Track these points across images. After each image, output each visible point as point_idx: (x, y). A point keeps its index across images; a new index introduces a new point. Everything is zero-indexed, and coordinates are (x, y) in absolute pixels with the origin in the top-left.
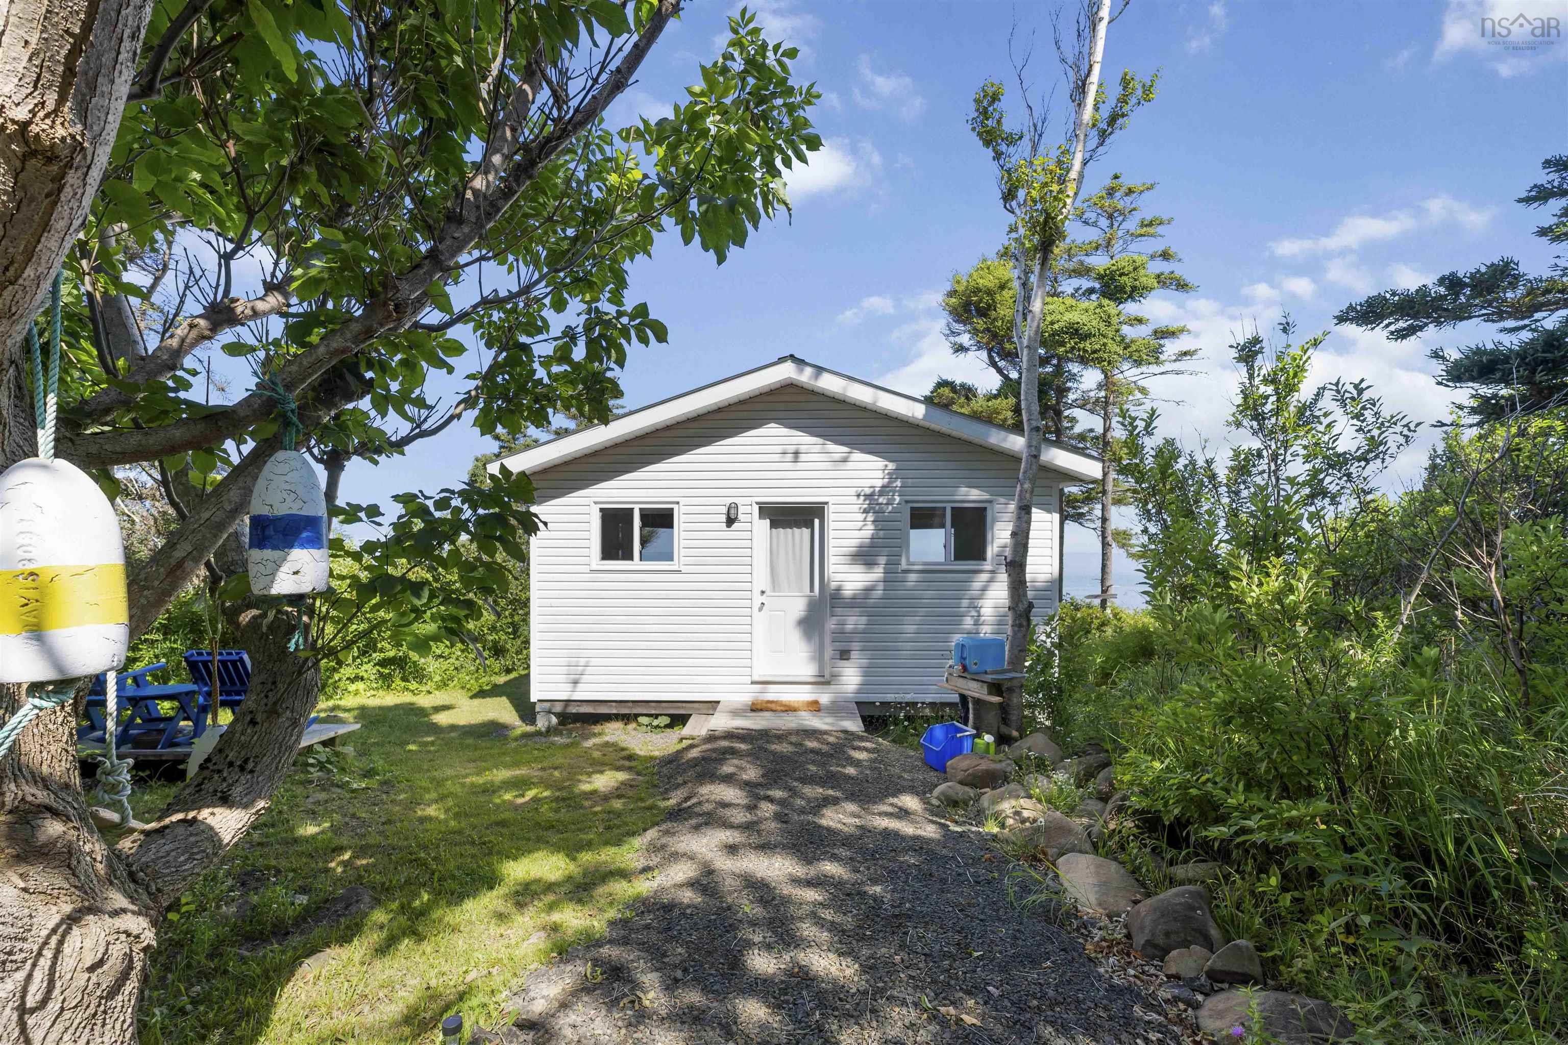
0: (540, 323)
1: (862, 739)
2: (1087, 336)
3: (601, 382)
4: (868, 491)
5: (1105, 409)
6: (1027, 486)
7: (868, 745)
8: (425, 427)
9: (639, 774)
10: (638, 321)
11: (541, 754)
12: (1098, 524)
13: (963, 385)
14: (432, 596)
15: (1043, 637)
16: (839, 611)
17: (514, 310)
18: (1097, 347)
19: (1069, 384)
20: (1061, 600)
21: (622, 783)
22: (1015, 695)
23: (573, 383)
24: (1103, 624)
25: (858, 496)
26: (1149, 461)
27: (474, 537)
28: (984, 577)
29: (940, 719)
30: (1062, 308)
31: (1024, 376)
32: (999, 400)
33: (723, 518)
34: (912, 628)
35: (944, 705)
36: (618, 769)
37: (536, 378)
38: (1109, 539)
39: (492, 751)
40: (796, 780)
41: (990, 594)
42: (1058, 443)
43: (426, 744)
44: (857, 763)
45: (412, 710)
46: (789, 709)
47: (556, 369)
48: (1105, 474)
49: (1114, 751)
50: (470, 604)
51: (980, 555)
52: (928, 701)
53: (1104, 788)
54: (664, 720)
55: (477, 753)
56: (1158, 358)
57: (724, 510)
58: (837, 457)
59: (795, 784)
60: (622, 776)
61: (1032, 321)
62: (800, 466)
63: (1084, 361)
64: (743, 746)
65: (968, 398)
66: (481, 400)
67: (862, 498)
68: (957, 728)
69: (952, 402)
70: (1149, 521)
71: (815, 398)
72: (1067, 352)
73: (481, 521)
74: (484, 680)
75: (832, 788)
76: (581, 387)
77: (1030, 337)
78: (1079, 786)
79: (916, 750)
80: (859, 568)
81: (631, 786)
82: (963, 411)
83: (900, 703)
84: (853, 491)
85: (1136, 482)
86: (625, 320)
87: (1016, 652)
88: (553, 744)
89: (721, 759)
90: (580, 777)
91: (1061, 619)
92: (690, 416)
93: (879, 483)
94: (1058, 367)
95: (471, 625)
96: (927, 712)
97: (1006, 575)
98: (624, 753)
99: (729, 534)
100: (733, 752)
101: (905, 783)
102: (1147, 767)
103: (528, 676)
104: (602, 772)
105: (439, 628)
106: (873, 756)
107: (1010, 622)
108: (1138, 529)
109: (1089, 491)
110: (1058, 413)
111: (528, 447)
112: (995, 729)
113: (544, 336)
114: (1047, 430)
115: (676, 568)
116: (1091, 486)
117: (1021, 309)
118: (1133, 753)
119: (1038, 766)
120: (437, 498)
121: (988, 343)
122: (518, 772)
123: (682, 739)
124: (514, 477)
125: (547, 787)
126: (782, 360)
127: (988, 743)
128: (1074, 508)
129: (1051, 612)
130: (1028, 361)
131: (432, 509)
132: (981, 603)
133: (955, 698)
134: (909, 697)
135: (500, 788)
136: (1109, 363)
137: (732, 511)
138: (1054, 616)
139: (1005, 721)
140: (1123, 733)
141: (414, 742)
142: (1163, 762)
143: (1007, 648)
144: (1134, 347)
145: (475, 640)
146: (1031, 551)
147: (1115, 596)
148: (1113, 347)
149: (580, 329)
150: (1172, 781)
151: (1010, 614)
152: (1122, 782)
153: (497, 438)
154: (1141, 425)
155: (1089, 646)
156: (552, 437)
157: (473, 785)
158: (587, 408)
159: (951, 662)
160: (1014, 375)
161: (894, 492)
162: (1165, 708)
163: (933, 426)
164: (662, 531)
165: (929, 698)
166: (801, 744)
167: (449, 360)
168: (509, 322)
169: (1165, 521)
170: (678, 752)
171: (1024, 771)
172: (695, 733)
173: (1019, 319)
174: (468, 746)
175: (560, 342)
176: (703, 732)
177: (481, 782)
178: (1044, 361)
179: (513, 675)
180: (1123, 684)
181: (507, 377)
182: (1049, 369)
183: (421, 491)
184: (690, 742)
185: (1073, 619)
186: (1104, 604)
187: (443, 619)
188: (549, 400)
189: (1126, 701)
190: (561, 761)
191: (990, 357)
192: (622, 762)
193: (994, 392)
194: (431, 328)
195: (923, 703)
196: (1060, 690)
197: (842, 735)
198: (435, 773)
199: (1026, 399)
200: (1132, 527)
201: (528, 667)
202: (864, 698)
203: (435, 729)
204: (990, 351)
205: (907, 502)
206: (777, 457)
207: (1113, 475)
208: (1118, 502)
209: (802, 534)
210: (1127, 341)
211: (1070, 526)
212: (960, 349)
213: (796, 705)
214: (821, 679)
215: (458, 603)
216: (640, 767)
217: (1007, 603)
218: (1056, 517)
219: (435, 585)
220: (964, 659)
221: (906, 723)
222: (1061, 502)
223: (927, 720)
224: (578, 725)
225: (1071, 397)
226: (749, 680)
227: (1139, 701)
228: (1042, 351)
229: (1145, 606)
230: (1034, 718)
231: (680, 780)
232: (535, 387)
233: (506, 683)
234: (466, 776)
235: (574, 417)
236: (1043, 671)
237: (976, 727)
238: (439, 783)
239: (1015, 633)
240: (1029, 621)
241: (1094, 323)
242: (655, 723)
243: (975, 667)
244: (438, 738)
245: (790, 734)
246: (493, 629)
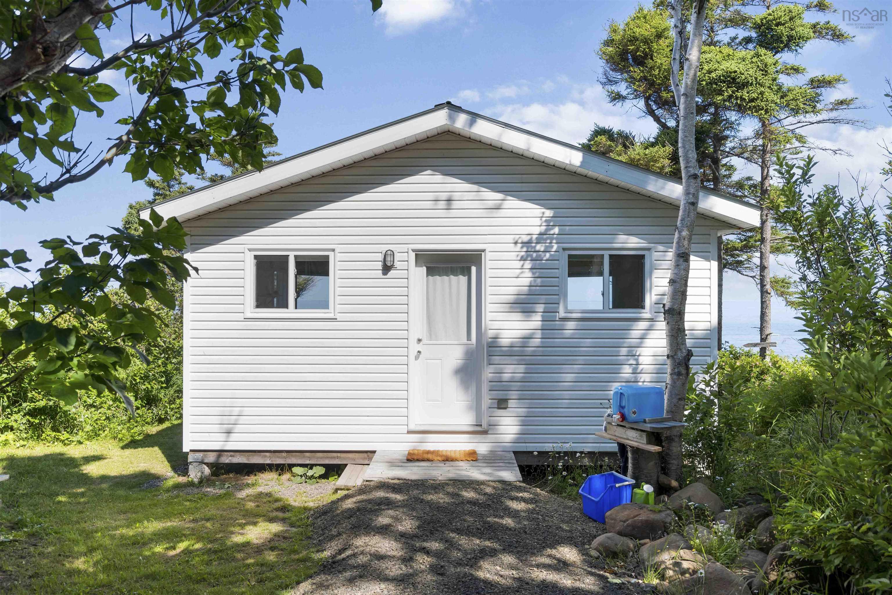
0: (193, 68)
1: (519, 489)
2: (745, 85)
3: (254, 127)
4: (526, 238)
5: (763, 157)
6: (685, 233)
7: (526, 495)
8: (74, 172)
9: (292, 525)
10: (292, 66)
11: (193, 505)
12: (757, 272)
13: (620, 134)
14: (80, 343)
15: (702, 386)
16: (496, 359)
17: (168, 55)
18: (755, 95)
19: (727, 133)
20: (720, 348)
21: (276, 535)
22: (674, 444)
23: (227, 129)
24: (762, 373)
25: (516, 243)
26: (808, 210)
27: (123, 282)
28: (643, 325)
29: (598, 469)
30: (719, 57)
31: (681, 123)
32: (656, 149)
33: (380, 265)
34: (570, 377)
35: (603, 454)
36: (271, 520)
37: (188, 123)
38: (768, 287)
39: (143, 503)
40: (453, 531)
41: (648, 342)
42: (716, 191)
43: (76, 495)
44: (514, 514)
45: (62, 460)
46: (447, 459)
47: (209, 114)
48: (763, 222)
49: (774, 501)
50: (118, 351)
51: (639, 304)
52: (587, 450)
53: (765, 538)
54: (321, 471)
55: (127, 505)
56: (814, 107)
57: (380, 257)
58: (491, 204)
59: (452, 535)
60: (276, 528)
61: (689, 68)
62: (453, 213)
63: (741, 109)
64: (399, 497)
65: (625, 146)
66: (133, 145)
67: (519, 245)
68: (615, 477)
69: (609, 150)
70: (809, 268)
71: (471, 145)
72: (724, 101)
73: (130, 268)
74: (135, 430)
75: (489, 539)
76: (234, 132)
77: (686, 84)
78: (739, 537)
79: (575, 500)
80: (518, 316)
81: (284, 538)
82: (620, 158)
83: (559, 453)
84: (511, 239)
85: (795, 230)
86: (279, 65)
87: (675, 400)
88: (205, 495)
89: (376, 510)
90: (232, 529)
91: (720, 367)
92: (346, 163)
93: (537, 230)
94: (716, 114)
95: (121, 374)
96: (586, 461)
97: (664, 323)
98: (278, 505)
99: (385, 282)
100: (388, 503)
101: (563, 534)
102: (807, 517)
103: (181, 425)
104: (255, 524)
105: (86, 375)
106: (531, 506)
107: (669, 371)
108: (796, 277)
109: (747, 239)
110: (716, 161)
111: (182, 194)
112: (655, 478)
113: (198, 81)
114: (705, 178)
115: (331, 316)
116: (749, 234)
117: (677, 57)
118: (792, 503)
119: (698, 516)
120: (86, 243)
121: (644, 92)
122: (169, 524)
123: (336, 490)
124: (164, 224)
125: (199, 539)
126: (438, 107)
127: (648, 494)
128: (732, 256)
129: (710, 360)
130: (685, 109)
131: (81, 255)
132: (639, 351)
133: (613, 447)
134: (567, 447)
135: (151, 540)
136: (767, 111)
137: (388, 259)
138: (713, 365)
139: (665, 470)
140: (783, 482)
141: (63, 494)
142: (823, 512)
143: (666, 397)
144: (791, 96)
145: (123, 388)
146: (689, 300)
147: (774, 344)
148: (770, 95)
149: (234, 74)
150: (832, 531)
151: (669, 362)
152: (782, 532)
153: (151, 184)
154: (798, 172)
155: (749, 394)
156: (207, 183)
157: (122, 537)
158: (240, 153)
159: (609, 411)
160: (671, 123)
161: (552, 239)
162: (825, 457)
163: (590, 173)
164: (318, 279)
165: (588, 448)
166: (458, 495)
167: (99, 105)
168: (162, 66)
169: (823, 268)
170: (333, 502)
171: (684, 521)
172: (350, 484)
173: (676, 67)
174: (119, 497)
175: (214, 88)
176: (359, 482)
177: (131, 533)
178: (701, 110)
179: (166, 425)
180: (783, 433)
181: (159, 122)
182: (707, 117)
183: (69, 237)
184: (345, 492)
185: (733, 368)
186: (763, 352)
187: (90, 367)
188: (202, 146)
189: (786, 450)
190: (214, 512)
191: (647, 105)
192: (275, 514)
193: (652, 140)
194: (82, 73)
195: (581, 453)
196: (720, 439)
197: (499, 485)
198: (83, 525)
199: (684, 147)
200: (792, 275)
201: (181, 417)
202: (522, 447)
203: (86, 479)
204: (647, 99)
205: (564, 249)
206: (429, 204)
207: (771, 223)
208: (776, 250)
209: (458, 283)
210: (784, 89)
211: (728, 274)
212: (617, 97)
213: (453, 455)
214: (479, 429)
215: (106, 350)
216: (294, 519)
217: (665, 351)
218: (715, 264)
219: (83, 332)
220: (623, 408)
221: (564, 473)
222: (719, 250)
223: (585, 469)
224: (231, 475)
225: (729, 145)
226: (405, 429)
227: (799, 449)
228: (699, 100)
229: (804, 355)
230: (694, 468)
231: (334, 532)
232: (188, 132)
233: (159, 433)
234: (116, 528)
235: (229, 165)
236: (702, 420)
237: (634, 477)
238: (88, 535)
239: (674, 381)
240: (687, 368)
241: (751, 72)
242: (310, 473)
243: (633, 416)
244: (89, 489)
245: (447, 484)
246: (146, 378)
